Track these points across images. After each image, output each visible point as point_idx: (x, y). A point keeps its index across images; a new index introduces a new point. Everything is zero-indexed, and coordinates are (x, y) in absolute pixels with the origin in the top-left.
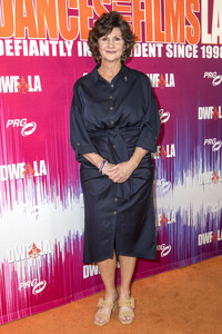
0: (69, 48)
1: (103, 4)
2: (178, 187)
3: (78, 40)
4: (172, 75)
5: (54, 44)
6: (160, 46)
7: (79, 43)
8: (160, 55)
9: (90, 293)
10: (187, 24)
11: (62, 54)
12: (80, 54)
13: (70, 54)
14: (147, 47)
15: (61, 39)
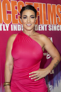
2: (56, 88)
3: (11, 24)
4: (51, 38)
6: (46, 26)
7: (12, 25)
8: (46, 30)
10: (57, 16)
13: (8, 30)
14: (40, 27)
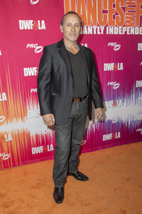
0: (102, 30)
1: (120, 7)
3: (107, 26)
5: (95, 28)
7: (107, 28)
9: (106, 148)
11: (99, 33)
12: (107, 33)
13: (102, 33)
15: (98, 25)
